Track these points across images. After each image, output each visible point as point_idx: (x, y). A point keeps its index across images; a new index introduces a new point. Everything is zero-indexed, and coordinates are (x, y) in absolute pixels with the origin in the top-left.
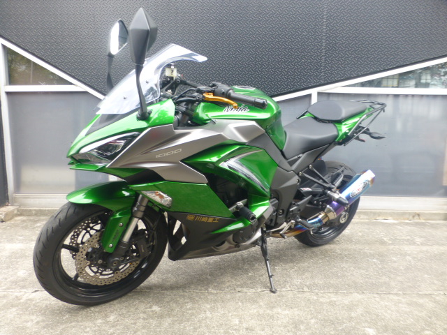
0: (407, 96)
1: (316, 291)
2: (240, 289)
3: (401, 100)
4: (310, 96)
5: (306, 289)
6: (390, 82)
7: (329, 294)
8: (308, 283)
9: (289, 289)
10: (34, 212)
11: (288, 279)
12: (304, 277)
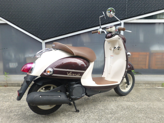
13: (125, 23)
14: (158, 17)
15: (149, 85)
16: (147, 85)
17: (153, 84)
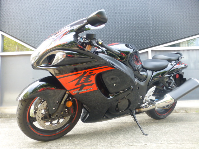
0: (193, 50)
1: (179, 143)
2: (132, 144)
3: (190, 52)
4: (147, 52)
5: (172, 142)
6: (184, 45)
7: (188, 144)
8: (171, 139)
9: (161, 142)
10: (8, 116)
11: (158, 138)
12: (167, 136)
13: (152, 51)
14: (181, 45)
15: (184, 111)
16: (181, 111)
17: (188, 109)
